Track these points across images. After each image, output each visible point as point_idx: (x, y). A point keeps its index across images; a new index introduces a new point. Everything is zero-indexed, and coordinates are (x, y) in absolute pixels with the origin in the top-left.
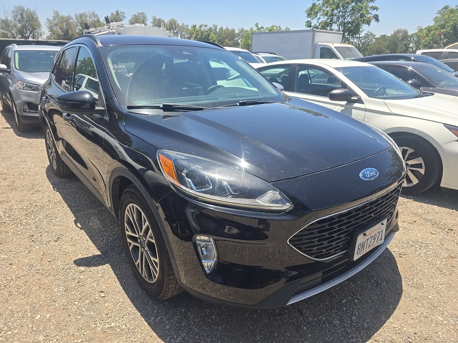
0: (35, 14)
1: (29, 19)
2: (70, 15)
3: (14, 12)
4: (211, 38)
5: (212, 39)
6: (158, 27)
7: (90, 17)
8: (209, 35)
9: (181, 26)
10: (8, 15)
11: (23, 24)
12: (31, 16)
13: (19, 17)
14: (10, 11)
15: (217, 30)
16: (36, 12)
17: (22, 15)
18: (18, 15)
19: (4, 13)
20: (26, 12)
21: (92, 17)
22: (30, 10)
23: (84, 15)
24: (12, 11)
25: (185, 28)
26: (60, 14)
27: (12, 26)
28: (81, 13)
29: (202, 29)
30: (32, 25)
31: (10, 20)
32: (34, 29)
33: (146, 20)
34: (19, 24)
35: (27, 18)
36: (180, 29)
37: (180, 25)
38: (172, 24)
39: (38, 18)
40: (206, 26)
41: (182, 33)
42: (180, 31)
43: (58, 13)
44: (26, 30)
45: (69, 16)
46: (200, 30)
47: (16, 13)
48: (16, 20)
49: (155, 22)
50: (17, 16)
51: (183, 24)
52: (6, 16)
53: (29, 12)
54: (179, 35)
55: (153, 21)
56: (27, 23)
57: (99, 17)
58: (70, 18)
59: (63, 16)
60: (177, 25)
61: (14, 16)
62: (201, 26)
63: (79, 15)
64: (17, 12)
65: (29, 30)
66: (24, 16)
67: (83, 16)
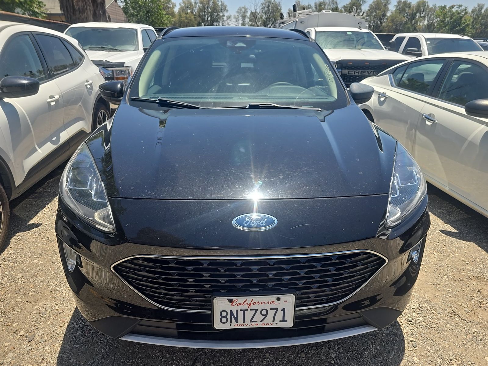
0: (280, 5)
1: (274, 10)
2: (310, 4)
3: (262, 5)
4: (464, 21)
5: (464, 23)
6: (348, 13)
7: (329, 5)
8: (461, 17)
9: (431, 8)
10: (258, 7)
11: (267, 15)
12: (276, 8)
13: (266, 9)
14: (260, 4)
15: (483, 11)
16: (280, 4)
17: (268, 7)
18: (266, 7)
19: (255, 6)
20: (273, 4)
21: (331, 4)
22: (276, 2)
23: (324, 3)
24: (262, 4)
25: (436, 10)
26: (301, 3)
27: (259, 18)
28: (321, 1)
29: (454, 10)
30: (275, 16)
31: (258, 12)
32: (276, 20)
33: (389, 4)
34: (264, 16)
35: (272, 9)
36: (429, 12)
37: (431, 6)
38: (419, 6)
39: (281, 9)
40: (460, 6)
41: (430, 17)
42: (428, 14)
43: (299, 3)
44: (269, 21)
45: (308, 6)
46: (450, 11)
47: (264, 6)
48: (263, 12)
49: (399, 5)
50: (264, 8)
51: (434, 6)
52: (256, 9)
53: (275, 4)
54: (427, 19)
55: (397, 4)
56: (271, 14)
57: (338, 4)
58: (310, 7)
59: (304, 6)
60: (426, 7)
61: (262, 8)
62: (452, 7)
63: (319, 3)
64: (265, 4)
65: (272, 21)
66: (270, 8)
67: (322, 5)
